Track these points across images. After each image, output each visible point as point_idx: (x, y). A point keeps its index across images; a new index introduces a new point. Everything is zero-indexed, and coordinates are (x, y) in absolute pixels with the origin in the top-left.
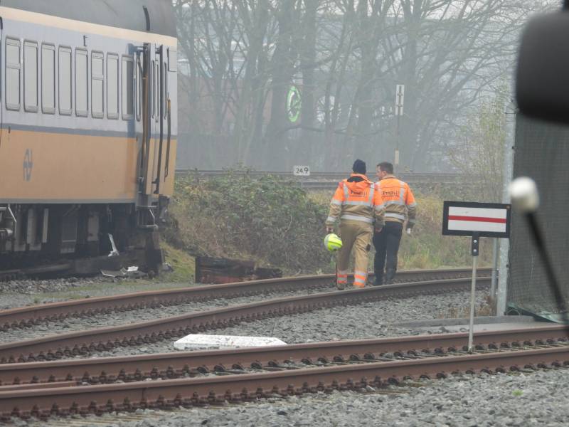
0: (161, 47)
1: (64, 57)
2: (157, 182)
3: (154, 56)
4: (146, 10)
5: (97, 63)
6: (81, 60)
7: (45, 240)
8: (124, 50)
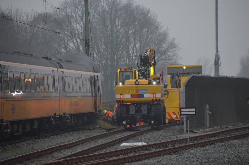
0: (97, 76)
1: (77, 80)
2: (99, 106)
3: (96, 78)
4: (93, 68)
5: (84, 80)
6: (81, 80)
7: (76, 122)
8: (89, 77)
